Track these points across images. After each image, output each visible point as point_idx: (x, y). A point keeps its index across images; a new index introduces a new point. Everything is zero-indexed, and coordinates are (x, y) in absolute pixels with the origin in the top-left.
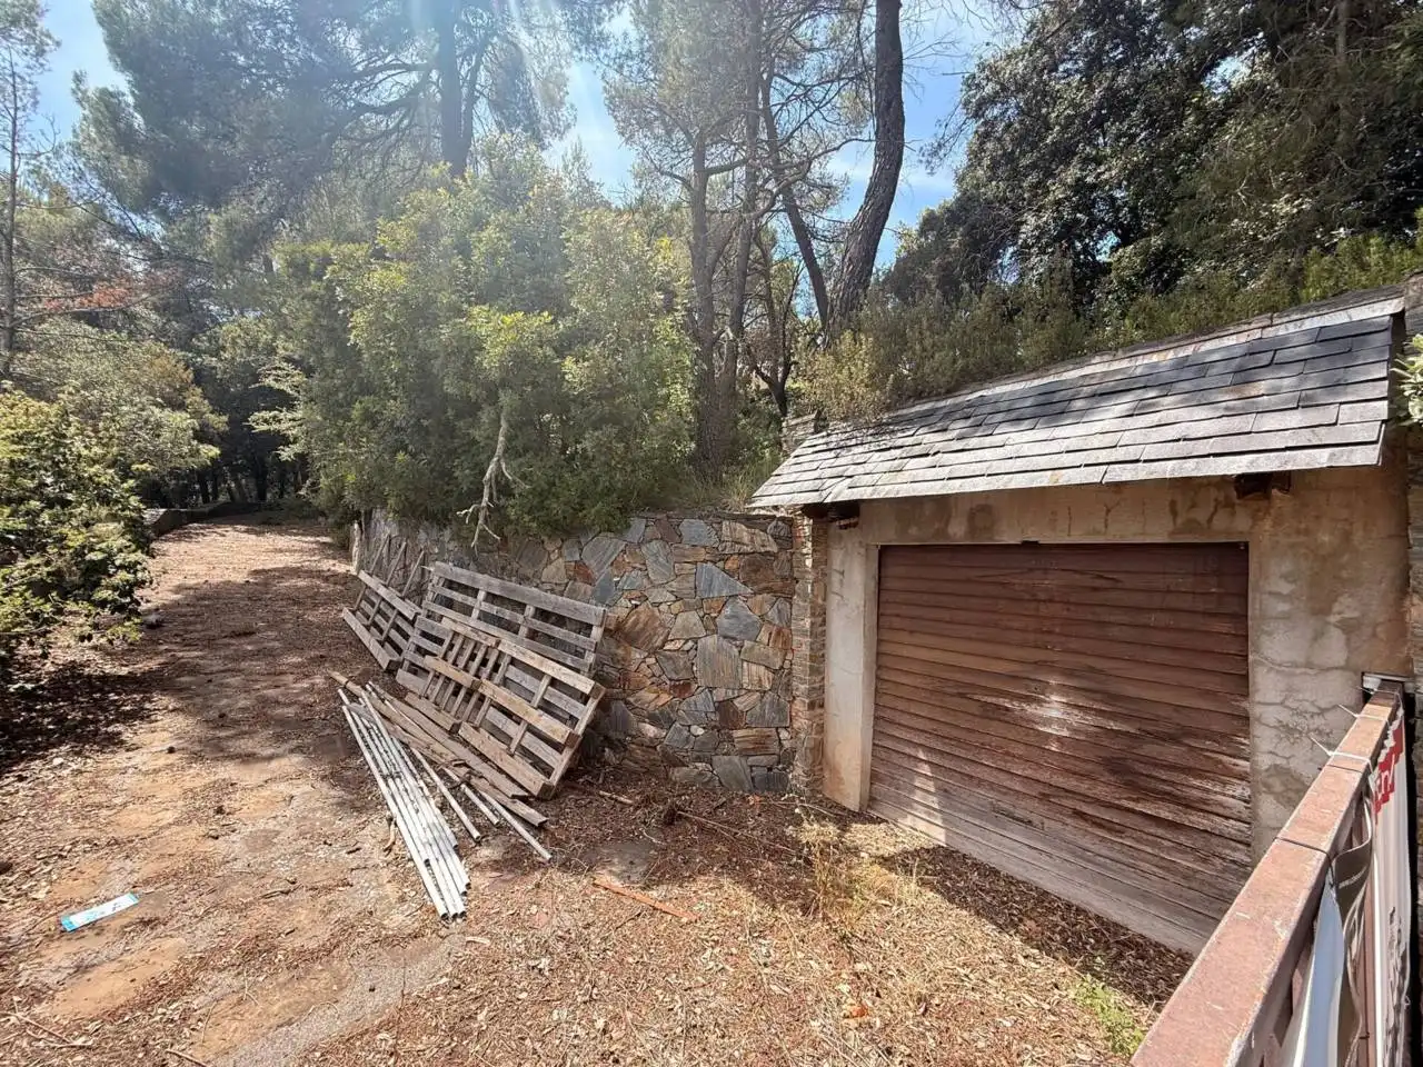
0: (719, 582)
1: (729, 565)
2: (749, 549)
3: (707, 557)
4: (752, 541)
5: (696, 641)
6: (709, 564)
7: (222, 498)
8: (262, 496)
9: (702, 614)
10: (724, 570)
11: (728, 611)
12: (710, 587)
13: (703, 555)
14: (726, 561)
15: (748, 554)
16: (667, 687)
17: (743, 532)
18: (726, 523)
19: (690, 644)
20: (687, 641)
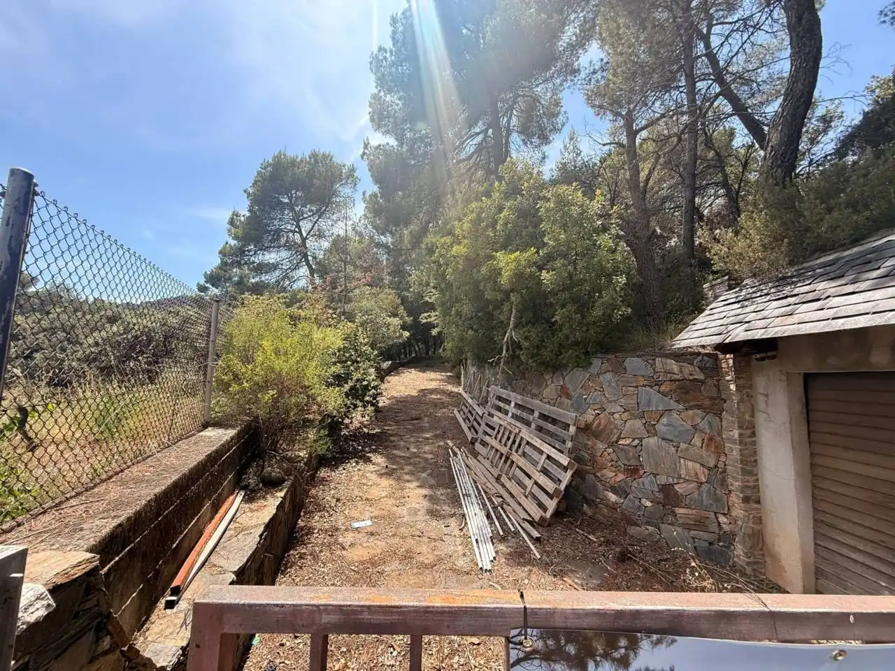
0: (656, 401)
1: (662, 389)
2: (679, 377)
3: (646, 383)
4: (681, 371)
5: (641, 439)
6: (648, 388)
7: (413, 355)
8: (427, 353)
9: (644, 422)
10: (659, 392)
11: (664, 420)
12: (649, 403)
13: (642, 381)
14: (660, 386)
15: (679, 380)
16: (622, 469)
17: (673, 365)
18: (658, 360)
19: (637, 442)
20: (634, 440)
